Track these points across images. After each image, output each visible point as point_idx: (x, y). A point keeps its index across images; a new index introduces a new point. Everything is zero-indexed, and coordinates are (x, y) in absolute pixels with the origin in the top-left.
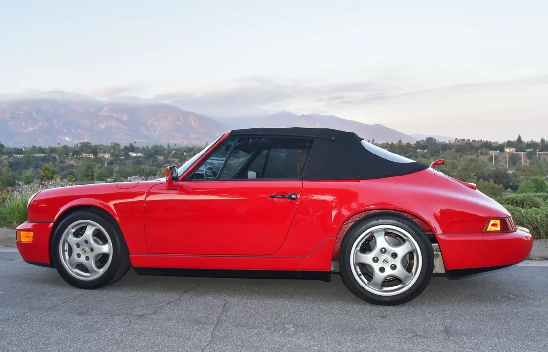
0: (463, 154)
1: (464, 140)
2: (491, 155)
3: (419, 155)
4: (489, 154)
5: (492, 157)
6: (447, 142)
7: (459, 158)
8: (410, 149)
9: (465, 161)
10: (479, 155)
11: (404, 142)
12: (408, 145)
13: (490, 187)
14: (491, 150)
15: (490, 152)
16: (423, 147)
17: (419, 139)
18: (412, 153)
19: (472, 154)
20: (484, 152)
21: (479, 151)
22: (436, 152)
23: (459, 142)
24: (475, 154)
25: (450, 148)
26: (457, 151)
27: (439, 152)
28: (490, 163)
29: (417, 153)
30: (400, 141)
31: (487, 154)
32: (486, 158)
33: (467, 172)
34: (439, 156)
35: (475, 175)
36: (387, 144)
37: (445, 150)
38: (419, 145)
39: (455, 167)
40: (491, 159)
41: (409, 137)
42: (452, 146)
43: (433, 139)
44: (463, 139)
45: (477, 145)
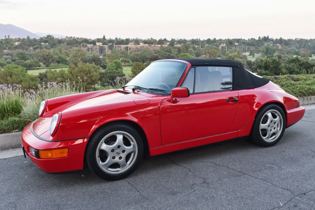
0: (71, 46)
1: (72, 37)
2: (88, 47)
3: (43, 47)
4: (87, 46)
5: (89, 48)
6: (60, 38)
7: (69, 49)
8: (36, 42)
9: (74, 51)
10: (81, 47)
11: (32, 38)
12: (35, 40)
13: (93, 67)
14: (89, 44)
15: (88, 45)
16: (45, 42)
17: (42, 36)
18: (38, 45)
19: (77, 46)
20: (84, 45)
21: (82, 44)
22: (54, 44)
23: (69, 38)
24: (79, 46)
25: (63, 43)
26: (68, 44)
27: (56, 45)
28: (88, 52)
29: (41, 45)
30: (28, 37)
31: (86, 46)
32: (86, 49)
33: (76, 58)
34: (56, 47)
35: (81, 60)
36: (19, 39)
37: (60, 44)
38: (42, 40)
39: (67, 54)
40: (88, 50)
41: (34, 34)
42: (64, 41)
43: (51, 36)
44: (70, 36)
45: (80, 41)
